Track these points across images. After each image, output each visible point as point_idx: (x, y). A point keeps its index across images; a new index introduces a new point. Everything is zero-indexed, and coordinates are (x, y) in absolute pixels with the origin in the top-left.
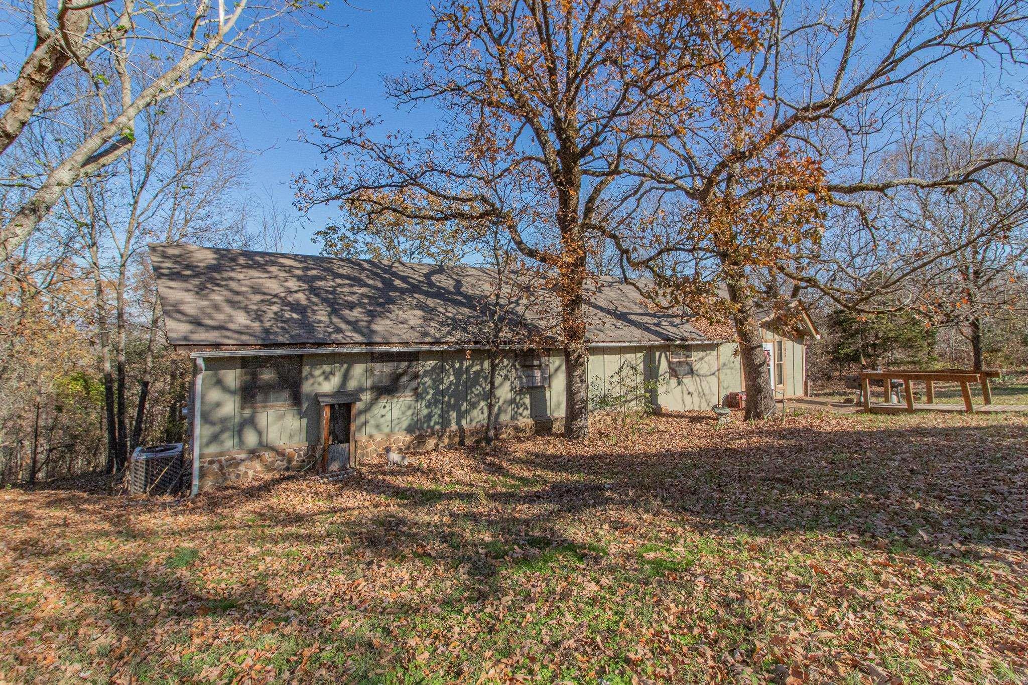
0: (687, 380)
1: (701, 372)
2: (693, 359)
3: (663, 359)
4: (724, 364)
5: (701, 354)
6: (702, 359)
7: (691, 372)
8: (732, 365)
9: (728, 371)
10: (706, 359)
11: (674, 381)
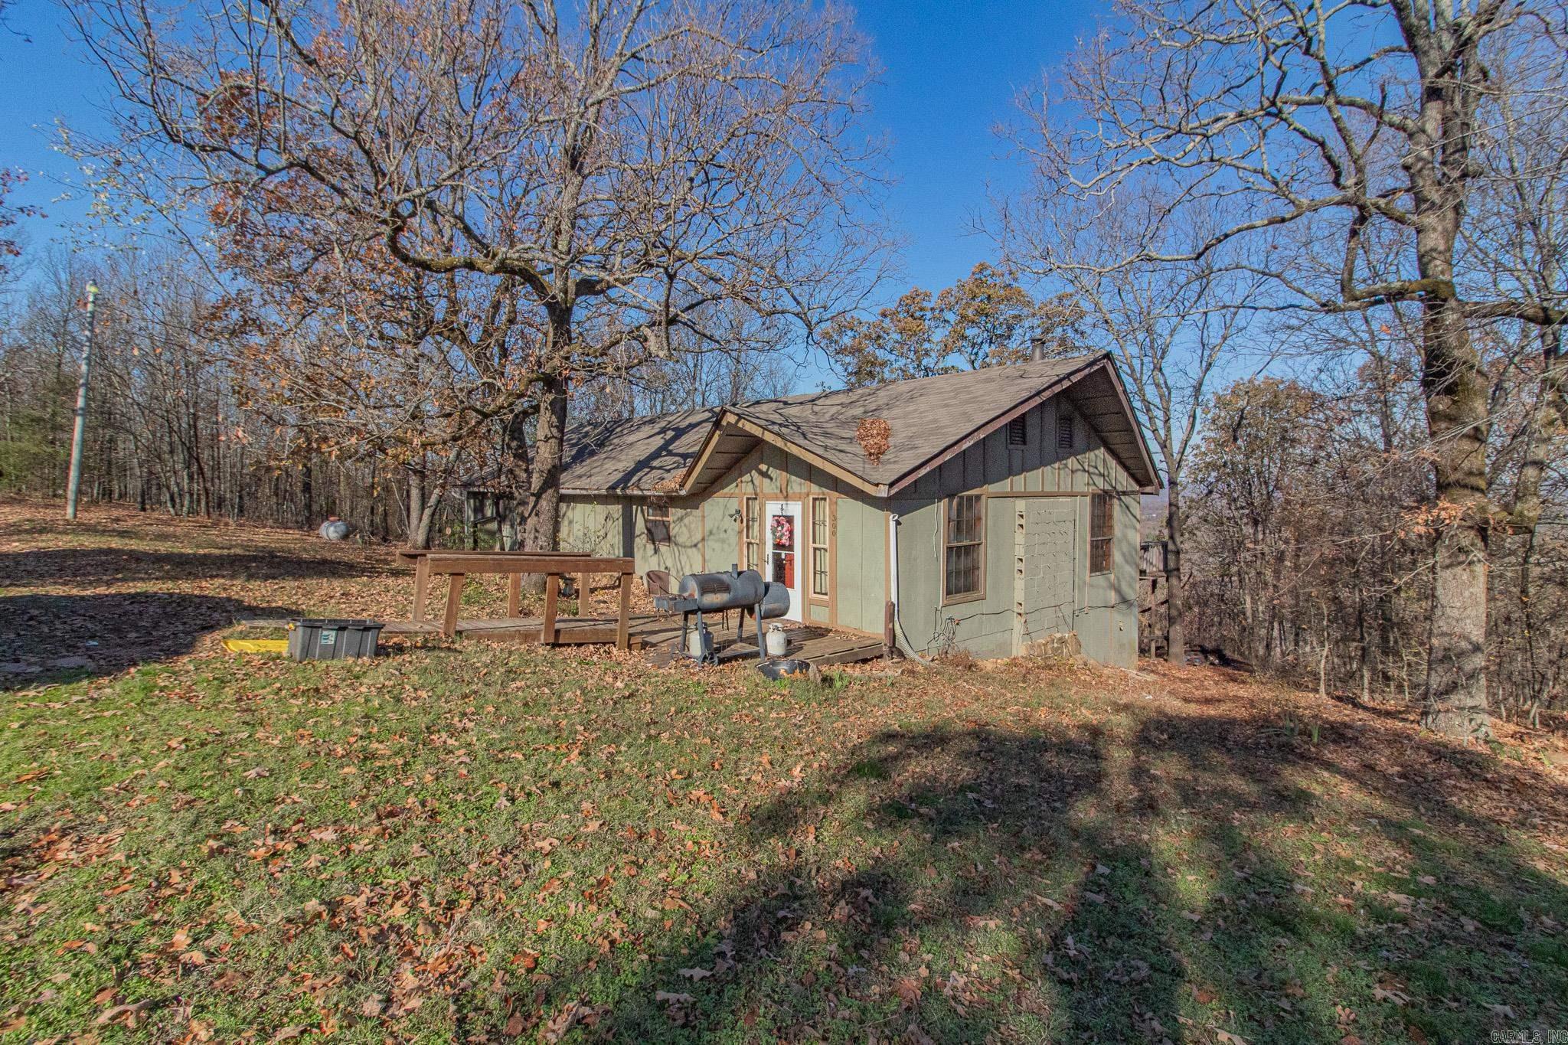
0: (663, 548)
1: (680, 540)
2: (670, 519)
3: (639, 514)
4: (711, 533)
5: (680, 512)
6: (681, 519)
7: (668, 539)
8: (722, 535)
9: (717, 546)
10: (686, 521)
11: (650, 547)
